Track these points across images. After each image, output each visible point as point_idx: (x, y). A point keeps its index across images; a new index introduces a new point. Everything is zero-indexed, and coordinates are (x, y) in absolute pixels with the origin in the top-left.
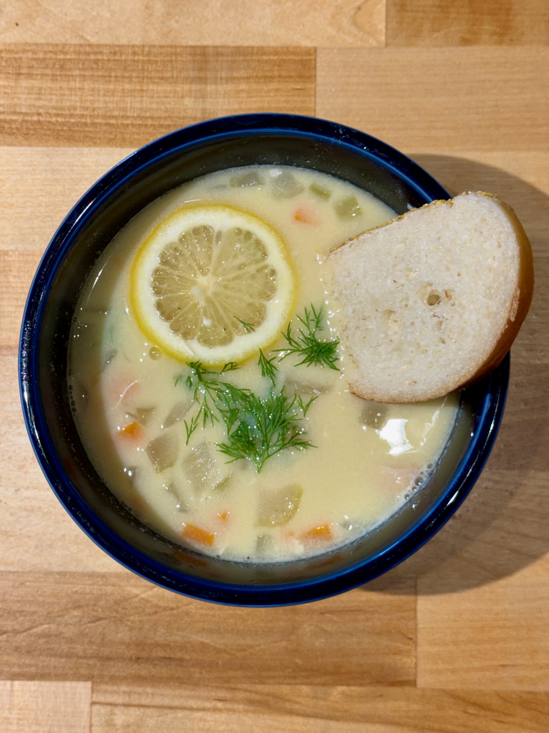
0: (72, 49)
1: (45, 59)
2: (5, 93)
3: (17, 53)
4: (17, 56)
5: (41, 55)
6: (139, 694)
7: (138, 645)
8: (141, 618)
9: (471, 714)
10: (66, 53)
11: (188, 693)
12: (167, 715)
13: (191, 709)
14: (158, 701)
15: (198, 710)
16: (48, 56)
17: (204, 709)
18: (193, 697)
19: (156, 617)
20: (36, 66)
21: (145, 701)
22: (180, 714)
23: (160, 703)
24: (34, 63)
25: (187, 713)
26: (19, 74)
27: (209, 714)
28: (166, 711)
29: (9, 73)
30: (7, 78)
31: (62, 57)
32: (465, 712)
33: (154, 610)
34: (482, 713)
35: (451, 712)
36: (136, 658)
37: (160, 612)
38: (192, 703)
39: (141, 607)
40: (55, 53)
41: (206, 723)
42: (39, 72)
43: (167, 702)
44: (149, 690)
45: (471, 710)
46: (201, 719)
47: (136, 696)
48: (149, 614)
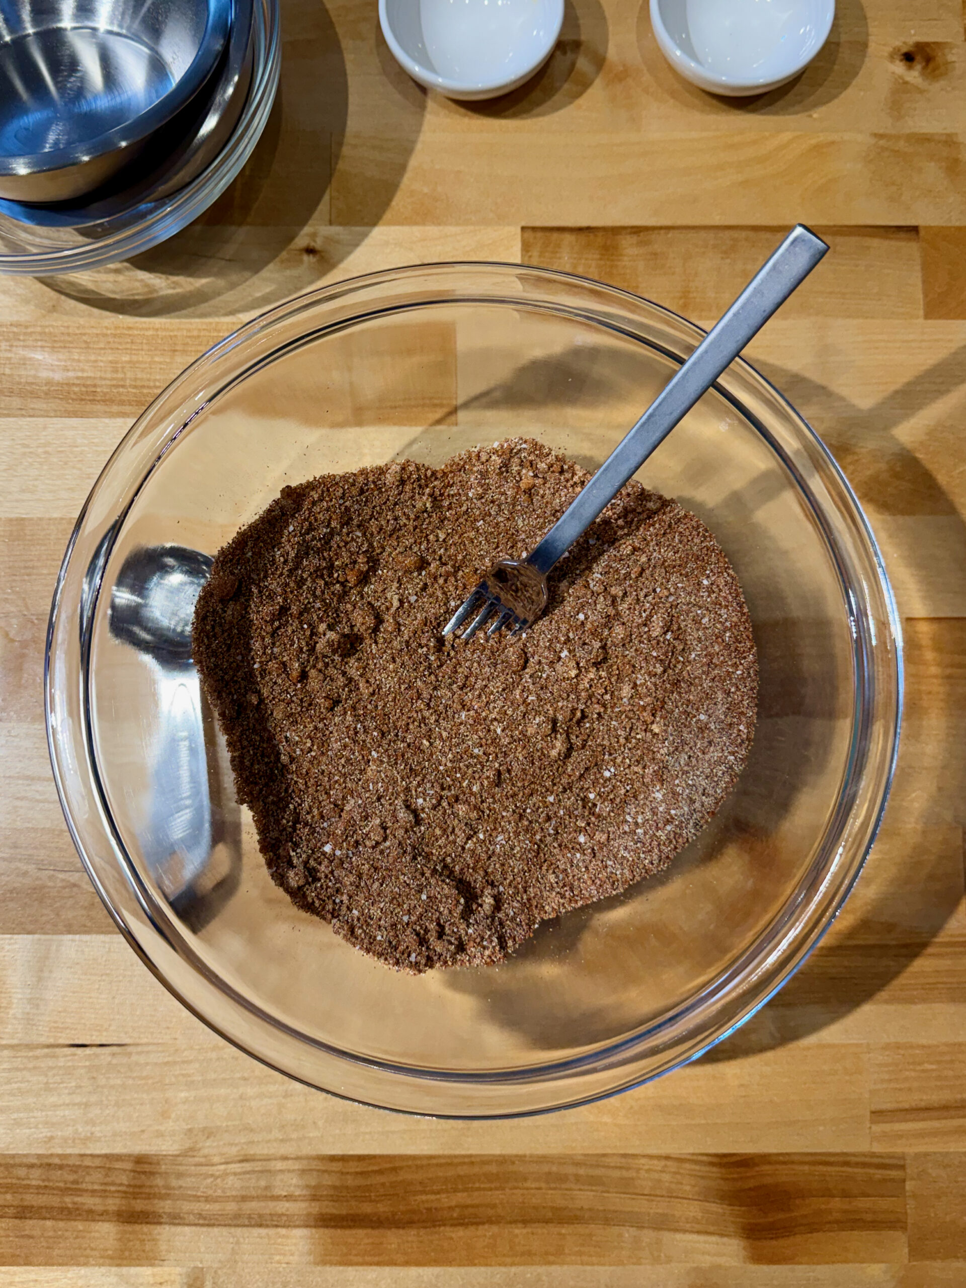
0: (224, 328)
1: (199, 337)
2: (161, 369)
3: (172, 331)
4: (172, 334)
5: (195, 333)
10: (219, 331)
16: (202, 334)
20: (190, 343)
24: (188, 340)
26: (175, 351)
29: (164, 350)
30: (162, 355)
31: (215, 334)
40: (209, 331)
42: (193, 349)
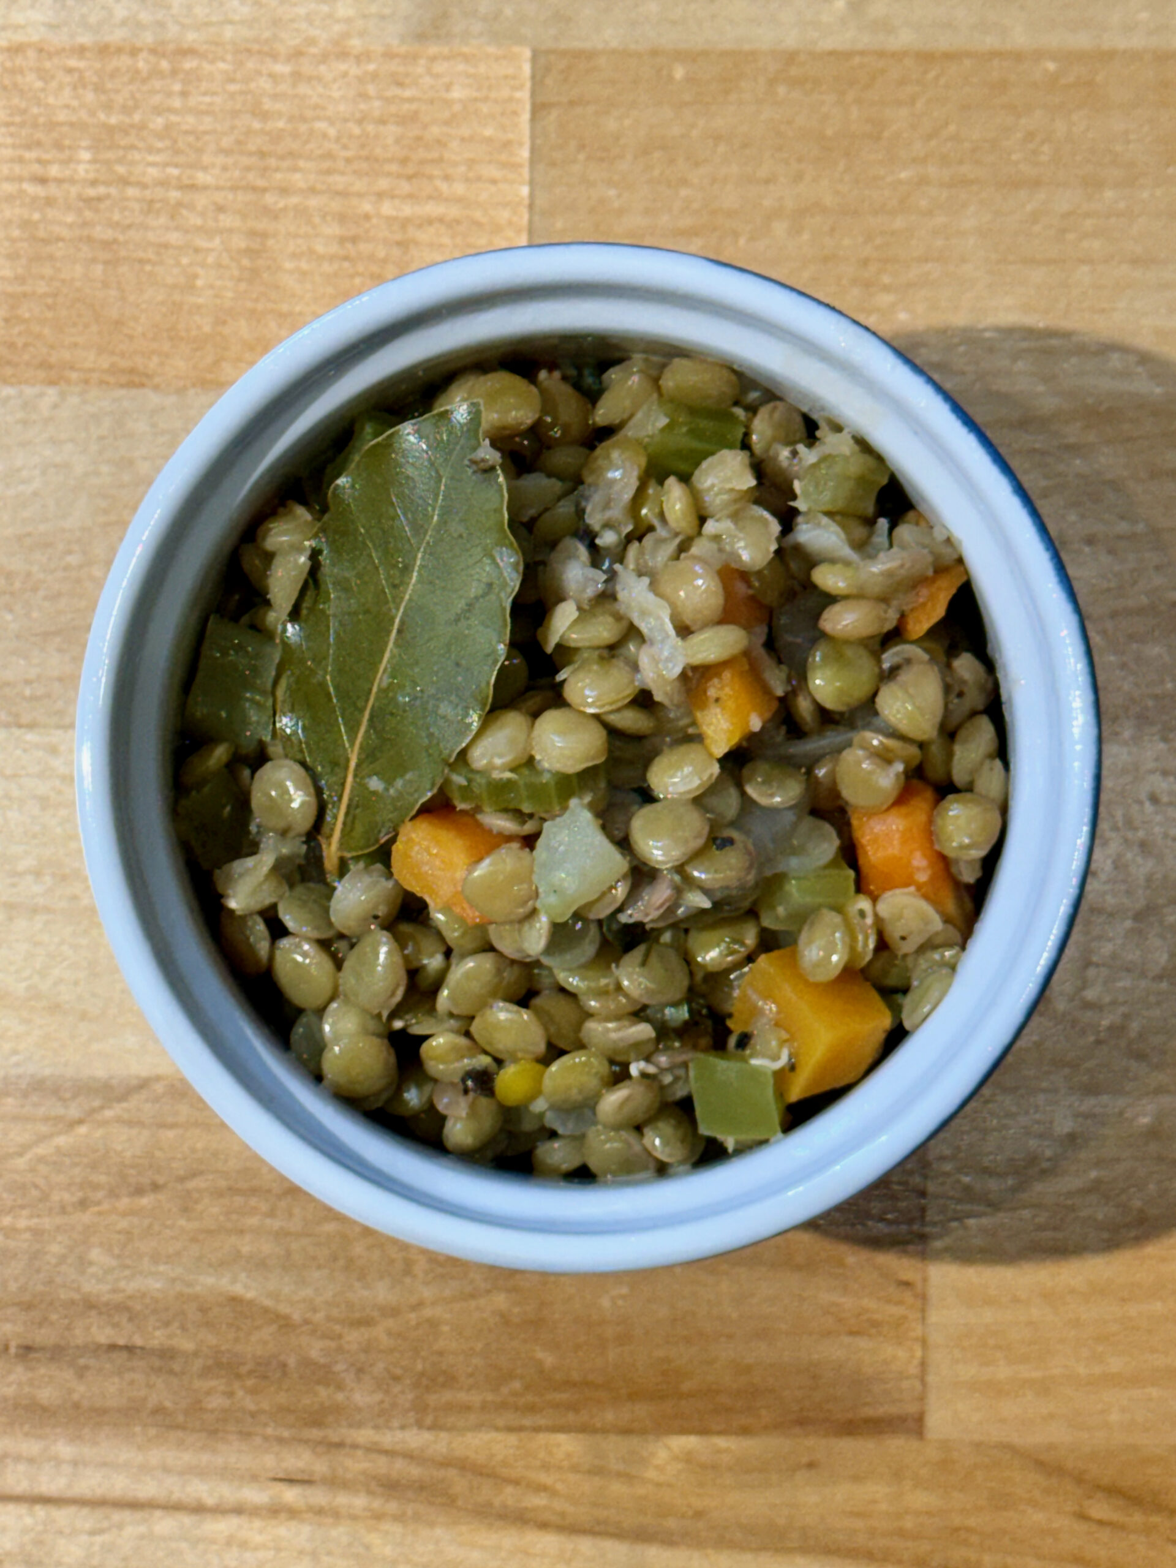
6: (31, 1461)
7: (28, 1307)
8: (35, 1220)
9: (1101, 1523)
11: (187, 1457)
12: (120, 1527)
13: (199, 1509)
14: (91, 1483)
15: (220, 1510)
17: (238, 1510)
18: (202, 1473)
19: (86, 1217)
21: (50, 1483)
22: (165, 1525)
23: (99, 1492)
25: (187, 1520)
27: (257, 1523)
28: (117, 1516)
32: (1082, 1517)
33: (80, 1194)
34: (1137, 1518)
35: (1038, 1517)
36: (19, 1347)
37: (99, 1203)
38: (201, 1490)
39: (36, 1187)
41: (248, 1555)
43: (119, 1485)
44: (64, 1449)
45: (1100, 1509)
46: (229, 1542)
47: (21, 1467)
48: (63, 1210)
